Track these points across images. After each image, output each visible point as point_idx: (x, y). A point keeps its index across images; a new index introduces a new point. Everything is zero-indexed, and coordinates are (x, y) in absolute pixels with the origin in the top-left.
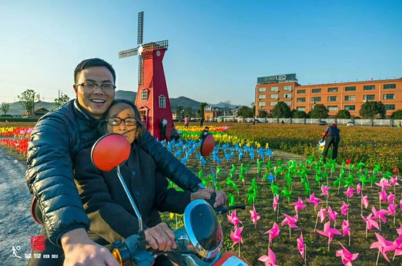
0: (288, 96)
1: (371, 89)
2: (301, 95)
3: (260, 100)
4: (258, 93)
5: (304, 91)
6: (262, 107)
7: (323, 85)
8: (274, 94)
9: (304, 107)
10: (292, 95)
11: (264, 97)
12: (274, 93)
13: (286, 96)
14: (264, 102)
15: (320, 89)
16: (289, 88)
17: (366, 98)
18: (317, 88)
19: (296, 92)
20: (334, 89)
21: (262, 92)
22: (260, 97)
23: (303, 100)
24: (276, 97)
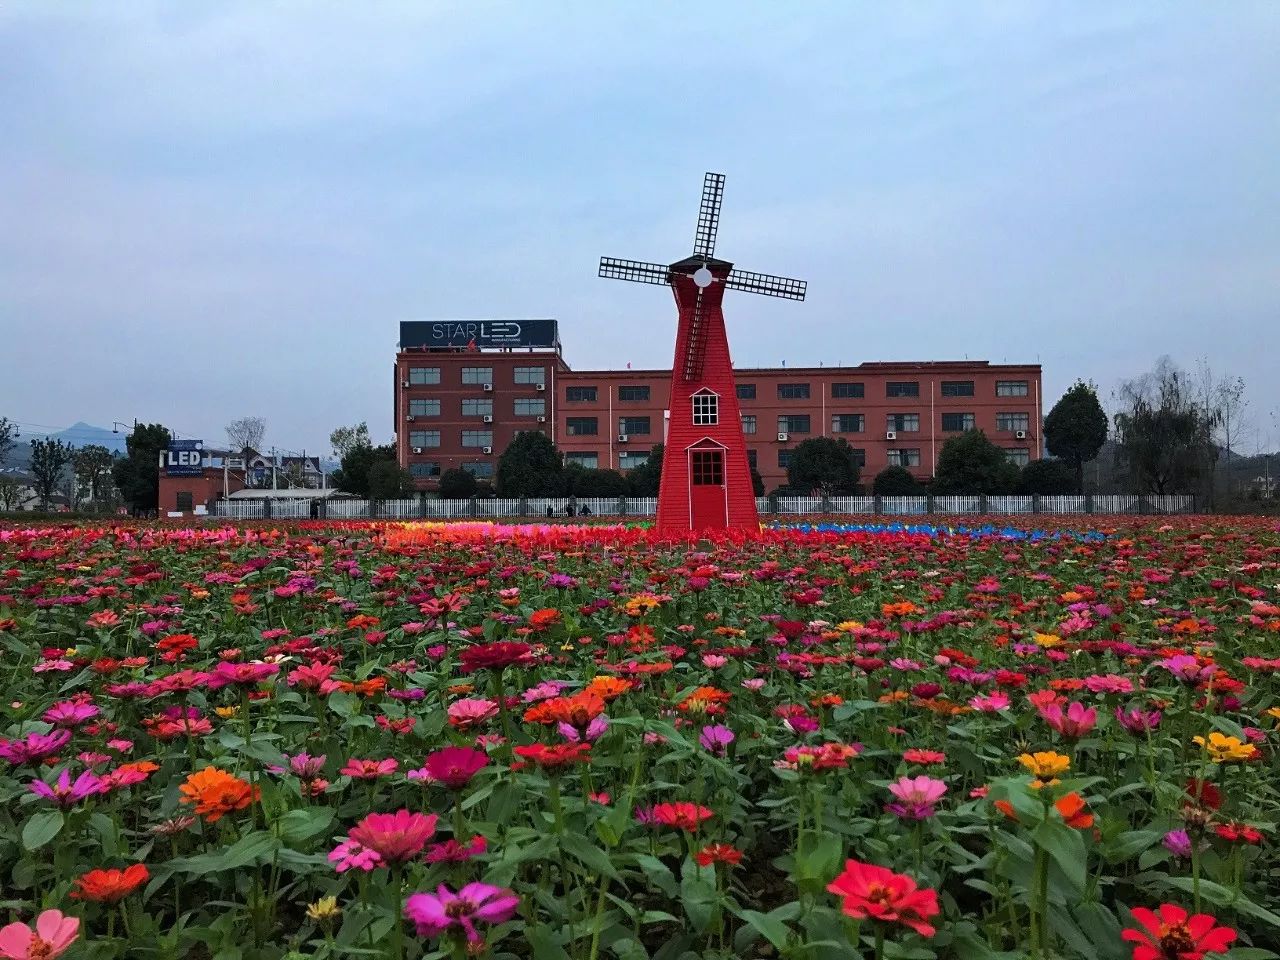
1: (798, 396)
2: (582, 408)
3: (417, 420)
4: (405, 391)
5: (590, 393)
6: (424, 451)
8: (477, 397)
9: (594, 454)
10: (548, 404)
11: (433, 408)
12: (476, 393)
14: (433, 429)
15: (646, 389)
16: (538, 377)
18: (636, 382)
19: (562, 394)
21: (425, 387)
22: (416, 409)
23: (588, 426)
24: (485, 409)
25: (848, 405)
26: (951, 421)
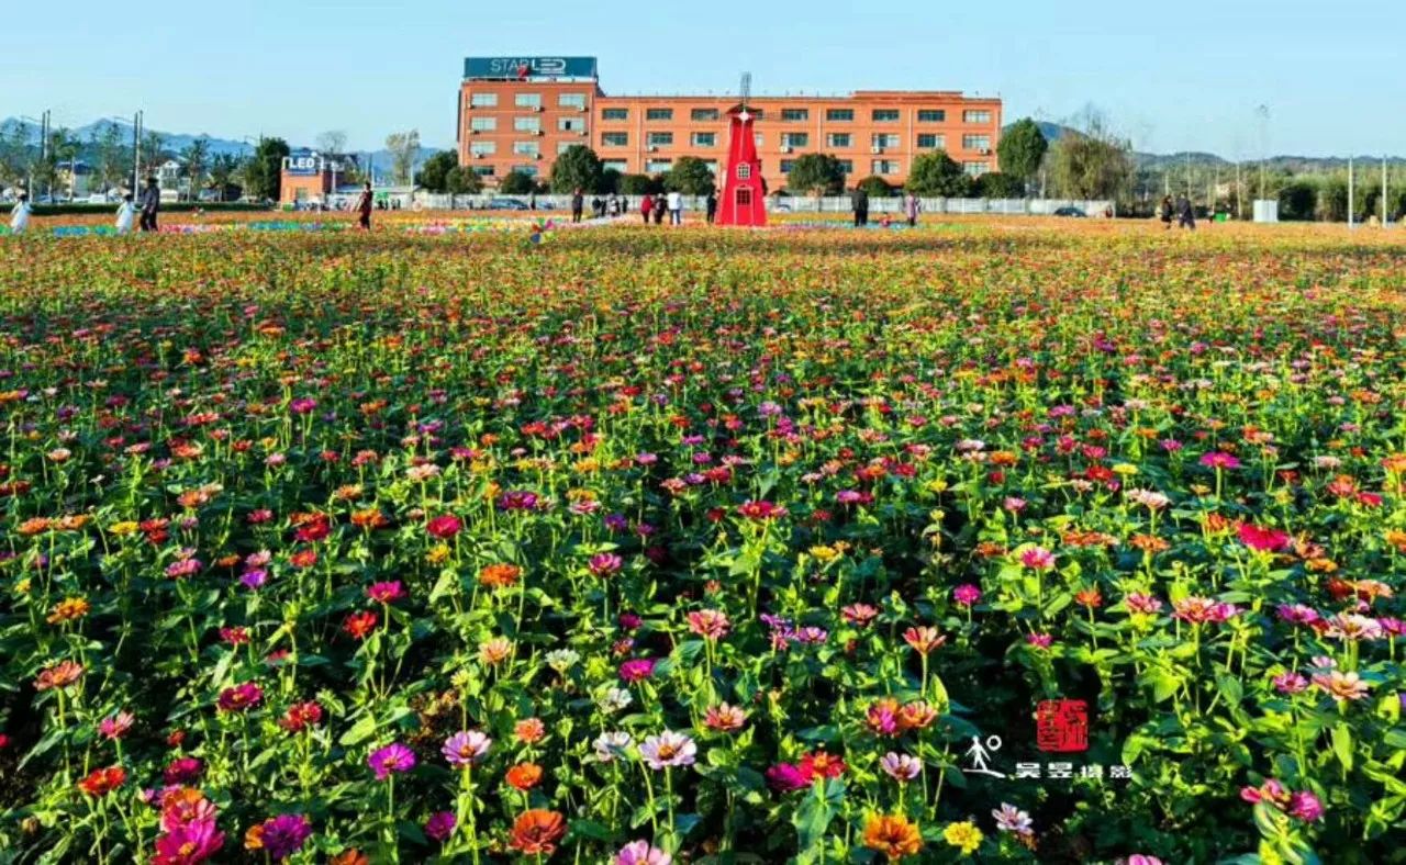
0: (573, 126)
1: (798, 117)
2: (615, 125)
3: (477, 132)
4: (467, 110)
5: (622, 114)
6: (481, 157)
7: (678, 100)
8: (526, 116)
9: (624, 161)
10: (586, 124)
11: (490, 124)
12: (526, 112)
13: (568, 125)
14: (489, 140)
15: (671, 110)
16: (578, 101)
17: (787, 141)
18: (661, 105)
19: (598, 114)
20: (708, 111)
21: (484, 108)
22: (477, 124)
23: (621, 138)
24: (534, 125)
25: (841, 126)
26: (925, 140)
